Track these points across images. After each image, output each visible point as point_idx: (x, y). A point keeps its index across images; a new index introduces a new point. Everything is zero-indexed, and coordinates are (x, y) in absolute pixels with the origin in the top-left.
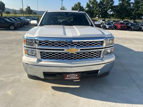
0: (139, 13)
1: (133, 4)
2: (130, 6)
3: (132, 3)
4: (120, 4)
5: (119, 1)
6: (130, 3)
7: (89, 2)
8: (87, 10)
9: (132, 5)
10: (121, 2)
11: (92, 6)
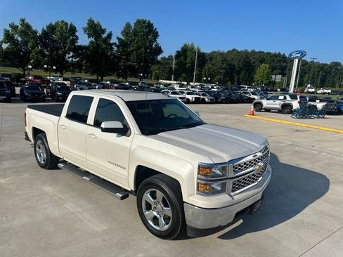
0: (131, 65)
1: (118, 46)
2: (112, 49)
3: (115, 44)
4: (92, 42)
5: (89, 37)
6: (112, 44)
7: (10, 29)
8: (8, 48)
9: (115, 49)
10: (93, 40)
11: (20, 39)
